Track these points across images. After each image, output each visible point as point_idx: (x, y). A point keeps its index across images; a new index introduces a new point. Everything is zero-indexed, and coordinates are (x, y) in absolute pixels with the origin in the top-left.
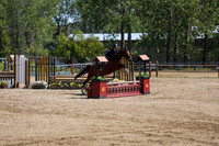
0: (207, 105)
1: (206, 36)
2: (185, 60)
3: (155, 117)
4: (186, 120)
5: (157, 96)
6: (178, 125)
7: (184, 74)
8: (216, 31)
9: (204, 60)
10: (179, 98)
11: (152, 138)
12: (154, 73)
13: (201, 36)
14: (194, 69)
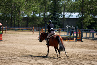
0: (28, 46)
1: (28, 16)
2: (19, 26)
3: (5, 51)
4: (18, 53)
5: (6, 42)
6: (15, 55)
7: (18, 32)
8: (32, 14)
9: (27, 27)
10: (15, 43)
11: (3, 61)
12: (4, 32)
13: (26, 16)
14: (23, 30)
